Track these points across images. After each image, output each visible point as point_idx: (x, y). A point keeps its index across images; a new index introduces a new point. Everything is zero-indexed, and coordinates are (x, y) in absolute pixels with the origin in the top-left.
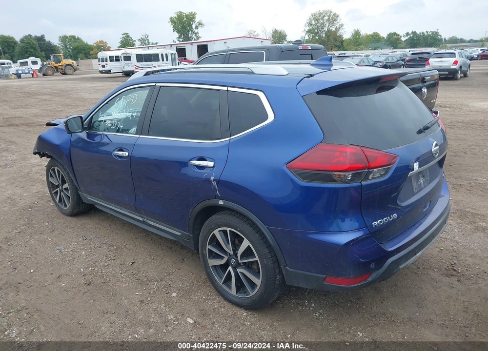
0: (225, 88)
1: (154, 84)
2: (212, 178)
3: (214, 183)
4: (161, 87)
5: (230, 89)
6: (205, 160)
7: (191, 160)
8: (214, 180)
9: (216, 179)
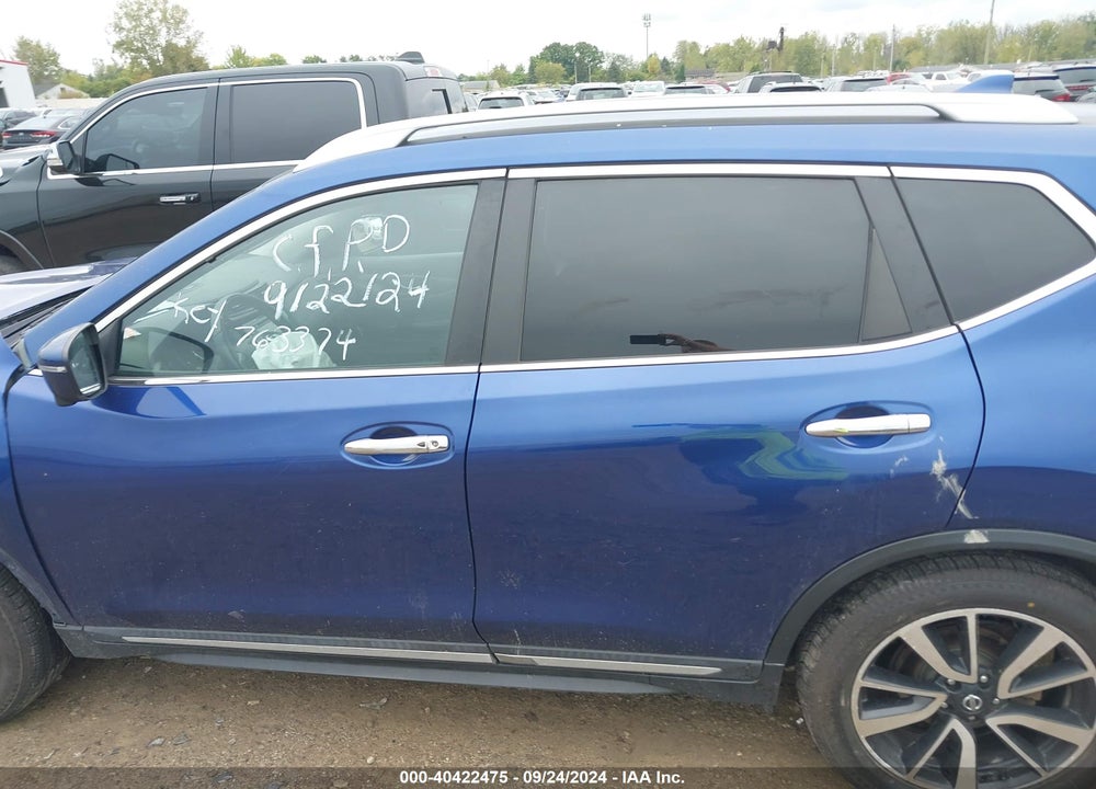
0: (883, 171)
1: (501, 173)
2: (939, 467)
3: (951, 483)
4: (538, 180)
5: (899, 172)
6: (883, 413)
7: (808, 421)
8: (947, 474)
9: (956, 466)
